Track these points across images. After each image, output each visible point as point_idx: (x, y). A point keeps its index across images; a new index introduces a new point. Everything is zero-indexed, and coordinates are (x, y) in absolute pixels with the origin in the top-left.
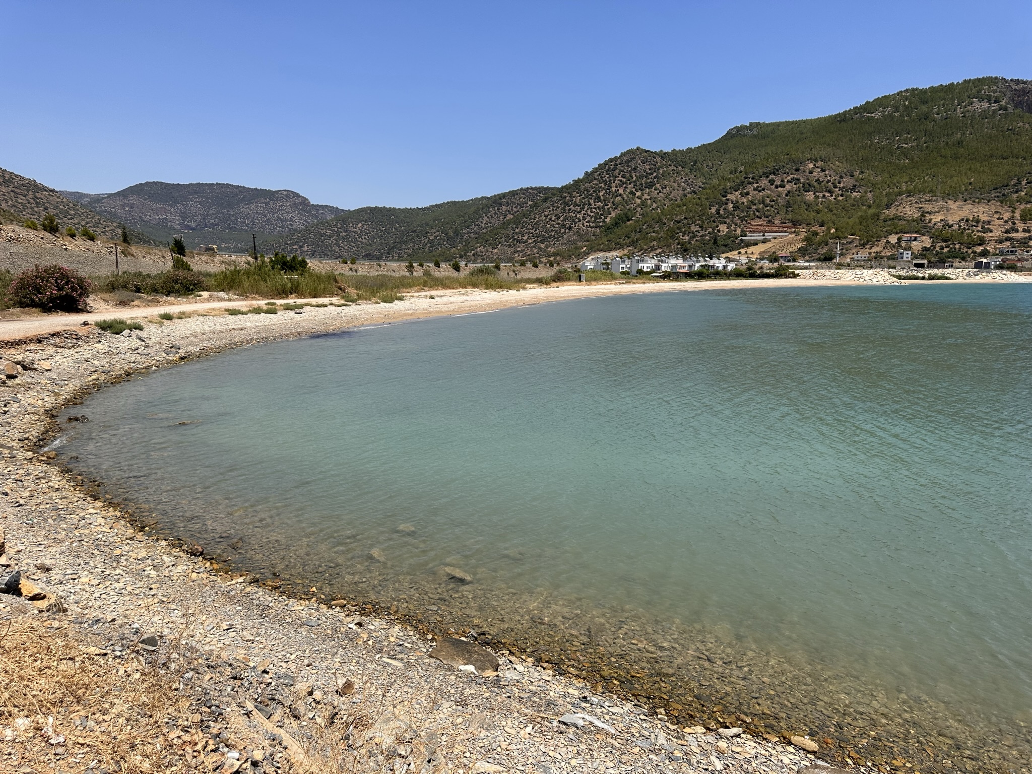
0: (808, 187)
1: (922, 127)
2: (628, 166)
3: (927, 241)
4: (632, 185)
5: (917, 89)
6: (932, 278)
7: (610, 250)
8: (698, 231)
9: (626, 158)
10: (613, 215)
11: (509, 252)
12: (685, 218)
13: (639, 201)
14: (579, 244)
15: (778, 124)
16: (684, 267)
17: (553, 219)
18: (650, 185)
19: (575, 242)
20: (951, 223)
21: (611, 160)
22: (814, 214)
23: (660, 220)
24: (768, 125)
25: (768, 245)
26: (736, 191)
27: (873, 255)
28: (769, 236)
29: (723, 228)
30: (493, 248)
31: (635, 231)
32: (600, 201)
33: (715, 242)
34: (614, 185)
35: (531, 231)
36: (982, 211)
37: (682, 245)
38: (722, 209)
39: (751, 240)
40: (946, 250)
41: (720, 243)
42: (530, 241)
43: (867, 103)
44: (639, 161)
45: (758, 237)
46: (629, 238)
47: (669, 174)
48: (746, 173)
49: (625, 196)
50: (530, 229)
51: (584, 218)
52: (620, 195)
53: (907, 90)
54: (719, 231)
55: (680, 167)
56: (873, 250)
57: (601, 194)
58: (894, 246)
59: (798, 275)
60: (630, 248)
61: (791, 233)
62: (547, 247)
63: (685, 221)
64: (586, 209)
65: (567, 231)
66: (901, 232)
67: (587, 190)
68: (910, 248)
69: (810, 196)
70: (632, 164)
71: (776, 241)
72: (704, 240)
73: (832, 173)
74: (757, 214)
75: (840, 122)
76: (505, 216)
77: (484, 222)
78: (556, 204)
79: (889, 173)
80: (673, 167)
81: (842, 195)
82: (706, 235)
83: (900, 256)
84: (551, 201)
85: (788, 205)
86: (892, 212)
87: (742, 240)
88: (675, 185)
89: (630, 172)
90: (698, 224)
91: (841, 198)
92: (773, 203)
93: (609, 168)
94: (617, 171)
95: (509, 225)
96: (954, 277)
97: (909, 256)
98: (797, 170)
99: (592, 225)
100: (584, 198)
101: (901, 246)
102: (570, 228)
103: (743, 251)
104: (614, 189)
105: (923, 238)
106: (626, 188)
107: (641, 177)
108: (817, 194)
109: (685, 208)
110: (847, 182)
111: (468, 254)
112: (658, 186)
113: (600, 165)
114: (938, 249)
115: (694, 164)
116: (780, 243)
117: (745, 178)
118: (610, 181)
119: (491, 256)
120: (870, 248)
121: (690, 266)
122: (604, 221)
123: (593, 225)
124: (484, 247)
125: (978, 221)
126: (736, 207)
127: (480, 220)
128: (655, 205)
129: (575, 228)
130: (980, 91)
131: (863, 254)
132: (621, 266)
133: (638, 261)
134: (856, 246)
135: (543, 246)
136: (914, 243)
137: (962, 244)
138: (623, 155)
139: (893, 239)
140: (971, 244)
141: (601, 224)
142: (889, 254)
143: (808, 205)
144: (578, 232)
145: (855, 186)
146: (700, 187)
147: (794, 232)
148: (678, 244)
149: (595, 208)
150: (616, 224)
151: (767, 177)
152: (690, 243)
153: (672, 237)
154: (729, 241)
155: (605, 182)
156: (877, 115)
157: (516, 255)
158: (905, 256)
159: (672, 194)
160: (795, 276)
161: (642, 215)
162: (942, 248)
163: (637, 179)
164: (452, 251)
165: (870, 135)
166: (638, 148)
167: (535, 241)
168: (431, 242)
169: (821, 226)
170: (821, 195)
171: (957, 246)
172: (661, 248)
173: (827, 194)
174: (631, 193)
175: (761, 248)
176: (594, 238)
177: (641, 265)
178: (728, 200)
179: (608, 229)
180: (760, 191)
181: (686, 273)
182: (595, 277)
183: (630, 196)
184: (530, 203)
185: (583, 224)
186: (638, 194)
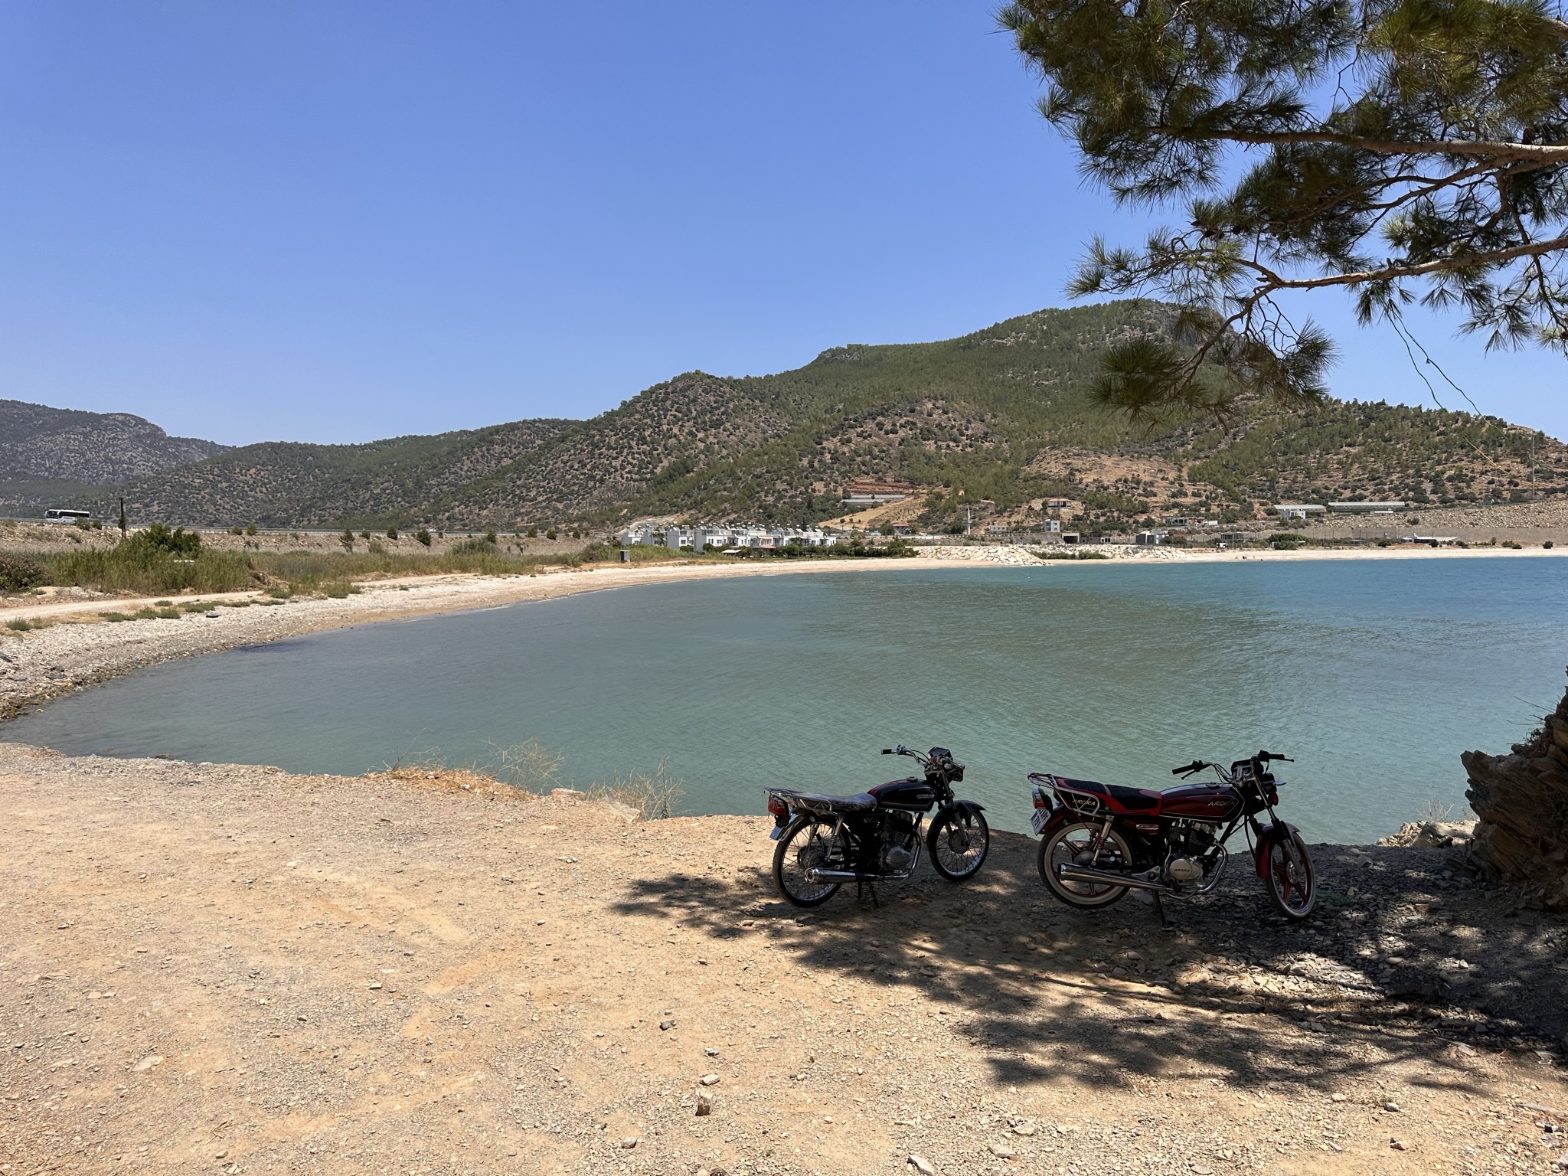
0: (926, 434)
1: (1064, 359)
2: (684, 396)
3: (1077, 507)
4: (691, 423)
5: (1056, 310)
6: (1083, 556)
7: (662, 514)
8: (785, 490)
9: (680, 385)
10: (666, 463)
11: (507, 515)
12: (768, 472)
13: (702, 445)
14: (617, 504)
15: (885, 348)
16: (768, 541)
17: (576, 467)
18: (717, 424)
19: (609, 501)
20: (1106, 484)
21: (659, 387)
22: (936, 470)
23: (732, 474)
24: (873, 349)
25: (881, 511)
26: (834, 436)
27: (1014, 525)
28: (880, 499)
29: (819, 486)
30: (481, 508)
31: (699, 488)
32: (645, 443)
33: (810, 506)
34: (665, 421)
35: (542, 484)
36: (1143, 469)
37: (765, 509)
38: (816, 460)
39: (857, 504)
40: (1102, 519)
41: (817, 507)
42: (540, 499)
43: (996, 325)
44: (700, 390)
45: (865, 499)
46: (690, 497)
47: (742, 409)
48: (846, 413)
49: (681, 438)
50: (540, 481)
51: (623, 468)
52: (675, 436)
53: (1044, 311)
54: (814, 490)
55: (757, 401)
56: (1014, 519)
57: (647, 433)
58: (1039, 514)
59: (917, 553)
60: (692, 512)
61: (908, 495)
62: (567, 507)
63: (768, 476)
64: (625, 454)
65: (598, 484)
66: (1046, 495)
67: (626, 427)
68: (1058, 517)
69: (930, 446)
70: (690, 393)
71: (890, 505)
72: (795, 503)
73: (957, 415)
74: (863, 468)
75: (964, 348)
76: (499, 460)
77: (465, 468)
78: (579, 446)
79: (1028, 417)
80: (746, 401)
81: (971, 446)
82: (796, 496)
83: (1046, 527)
84: (571, 441)
85: (903, 457)
86: (1033, 469)
87: (844, 503)
88: (752, 425)
89: (688, 404)
90: (785, 481)
91: (969, 449)
92: (884, 455)
93: (656, 398)
94: (669, 402)
95: (506, 473)
96: (1109, 555)
97: (1058, 526)
98: (912, 411)
99: (635, 477)
100: (621, 439)
101: (1046, 514)
102: (602, 481)
103: (847, 518)
104: (665, 427)
105: (1074, 503)
106: (682, 426)
107: (703, 412)
108: (939, 443)
109: (766, 457)
110: (976, 428)
111: (440, 517)
112: (728, 425)
113: (643, 393)
114: (1092, 518)
115: (777, 397)
116: (895, 508)
117: (845, 420)
118: (659, 415)
119: (478, 520)
120: (1010, 517)
121: (776, 541)
122: (652, 472)
123: (637, 477)
124: (466, 507)
125: (1138, 482)
126: (835, 459)
127: (459, 465)
128: (724, 452)
129: (610, 480)
130: (1131, 315)
131: (1001, 525)
132: (681, 539)
133: (705, 533)
134: (992, 514)
135: (560, 506)
136: (1063, 510)
137: (1120, 511)
138: (676, 380)
139: (1037, 505)
140: (1132, 512)
141: (648, 476)
142: (1032, 524)
143: (929, 458)
144: (614, 487)
145: (986, 434)
146: (785, 429)
147: (913, 493)
148: (760, 507)
149: (639, 454)
150: (671, 476)
151: (874, 419)
152: (775, 506)
153: (750, 497)
154: (828, 505)
155: (652, 416)
156: (1009, 342)
157: (519, 519)
158: (1053, 526)
159: (748, 438)
160: (914, 554)
161: (708, 464)
162: (1097, 517)
163: (699, 414)
164: (412, 512)
165: (1002, 367)
166: (697, 372)
167: (547, 499)
168: (376, 498)
169: (947, 486)
170: (944, 444)
171: (1116, 514)
172: (735, 512)
173: (952, 444)
174: (691, 433)
175: (870, 515)
176: (638, 495)
177: (708, 538)
178: (824, 448)
179: (659, 483)
180: (865, 438)
181: (772, 550)
182: (642, 555)
183: (690, 438)
184: (539, 442)
185: (622, 476)
186: (701, 435)
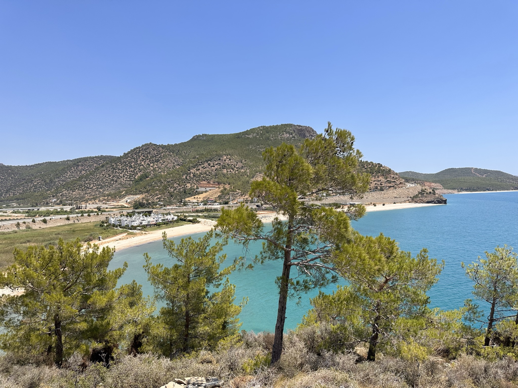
0: (224, 167)
4: (148, 161)
5: (265, 126)
7: (136, 194)
8: (177, 187)
9: (144, 148)
10: (139, 175)
12: (172, 180)
13: (152, 168)
14: (121, 189)
16: (154, 221)
17: (107, 176)
18: (157, 161)
21: (137, 148)
22: (226, 179)
24: (210, 136)
26: (194, 168)
27: (245, 199)
28: (208, 189)
29: (189, 185)
31: (149, 185)
32: (132, 168)
33: (185, 192)
34: (139, 160)
38: (188, 176)
39: (200, 191)
42: (94, 188)
44: (151, 149)
45: (203, 189)
46: (145, 188)
47: (166, 156)
50: (94, 181)
51: (124, 176)
52: (143, 165)
54: (187, 187)
55: (171, 153)
57: (132, 164)
61: (217, 188)
62: (104, 191)
64: (124, 172)
65: (115, 182)
67: (125, 162)
69: (225, 171)
70: (148, 151)
71: (211, 192)
73: (234, 161)
80: (168, 153)
82: (181, 189)
85: (216, 175)
86: (253, 180)
87: (196, 191)
88: (170, 161)
89: (147, 154)
92: (210, 174)
93: (136, 152)
94: (140, 153)
98: (219, 159)
99: (128, 179)
100: (123, 166)
103: (196, 197)
106: (145, 162)
109: (171, 175)
110: (240, 165)
112: (161, 161)
113: (131, 150)
115: (178, 151)
117: (198, 162)
126: (194, 176)
127: (66, 174)
128: (160, 170)
129: (119, 181)
130: (286, 129)
131: (241, 199)
134: (239, 195)
135: (101, 190)
141: (133, 179)
142: (250, 199)
145: (242, 167)
146: (181, 162)
148: (168, 193)
149: (130, 171)
150: (141, 179)
151: (207, 162)
153: (165, 189)
154: (191, 192)
155: (134, 159)
156: (251, 136)
159: (168, 165)
163: (151, 158)
165: (248, 145)
166: (150, 143)
170: (229, 170)
173: (232, 170)
175: (204, 195)
176: (129, 186)
177: (133, 223)
178: (191, 172)
181: (154, 225)
183: (148, 166)
185: (123, 179)
186: (152, 165)
